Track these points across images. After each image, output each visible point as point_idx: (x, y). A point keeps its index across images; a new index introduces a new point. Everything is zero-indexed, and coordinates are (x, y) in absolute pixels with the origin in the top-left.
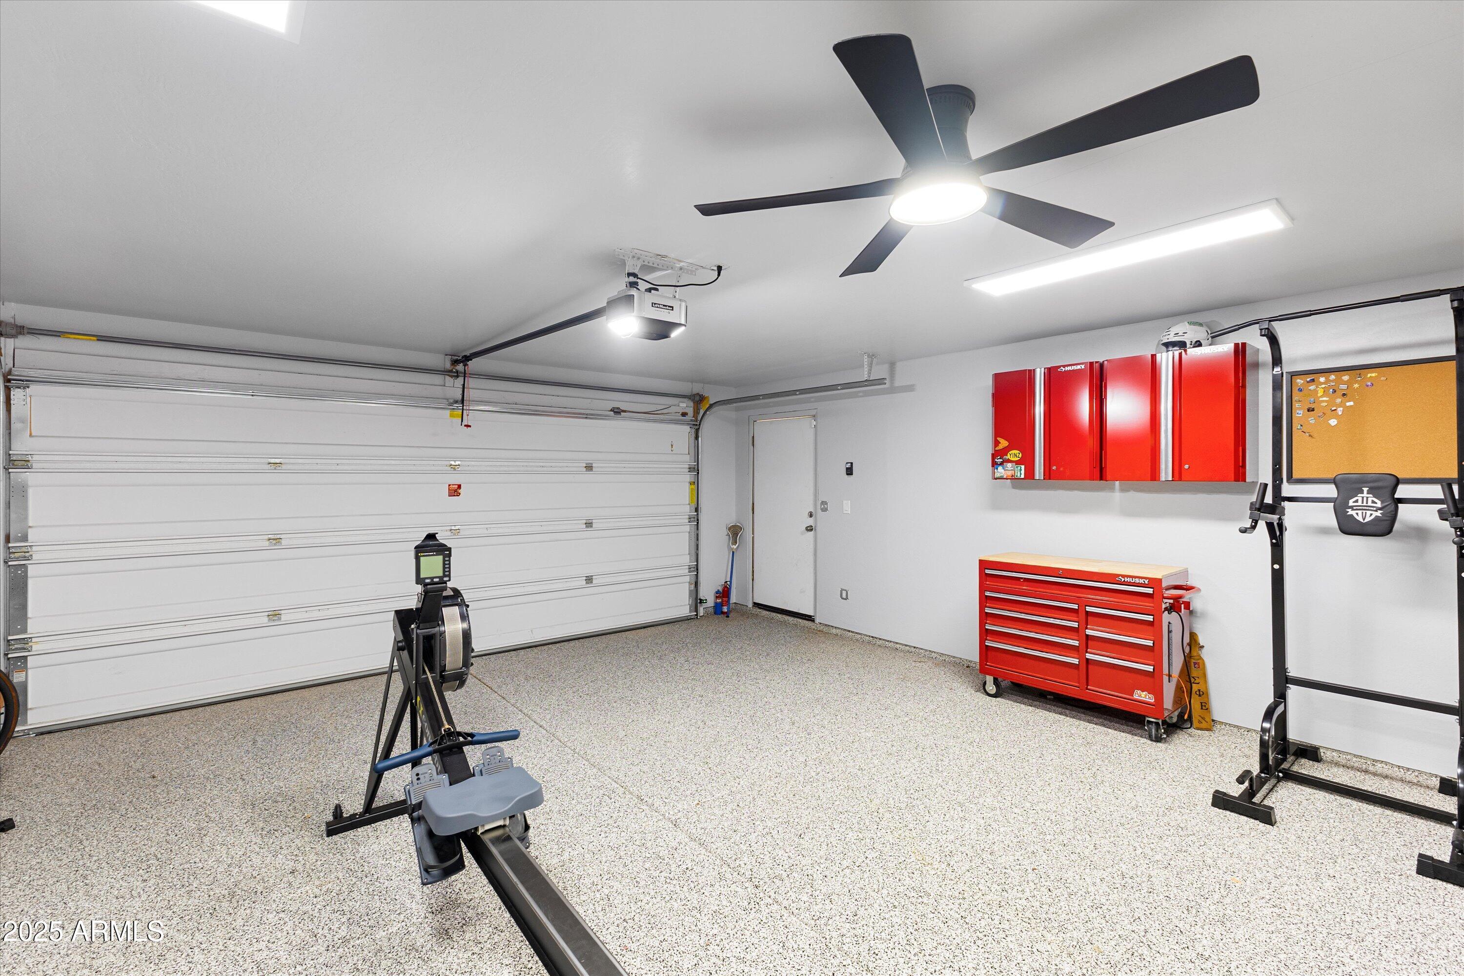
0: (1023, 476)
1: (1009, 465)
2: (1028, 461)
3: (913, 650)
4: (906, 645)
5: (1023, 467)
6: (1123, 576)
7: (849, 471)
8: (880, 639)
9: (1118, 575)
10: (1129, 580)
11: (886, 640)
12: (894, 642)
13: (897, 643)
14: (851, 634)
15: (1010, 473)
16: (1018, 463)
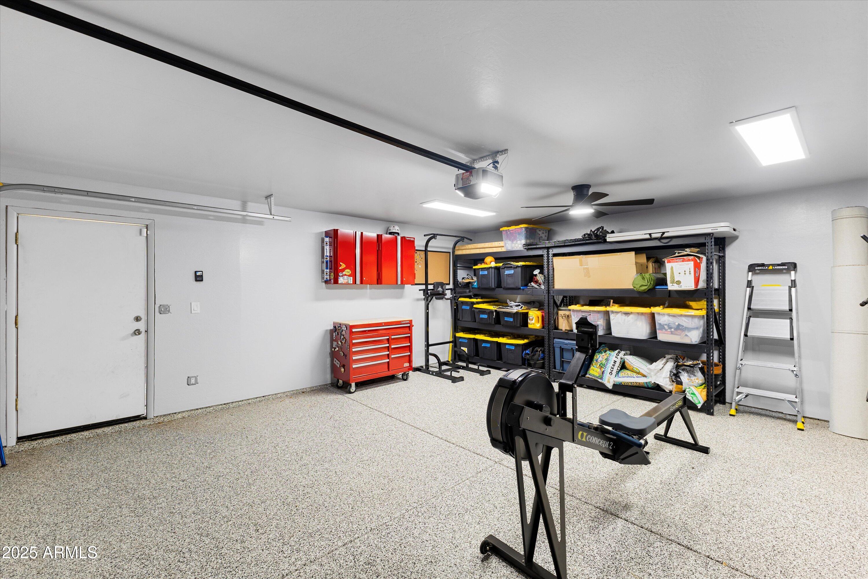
0: (352, 283)
1: (345, 277)
2: (354, 275)
3: (263, 398)
4: (256, 398)
5: (352, 278)
6: (403, 321)
7: (199, 278)
8: (232, 403)
9: (401, 321)
10: (404, 322)
11: (238, 402)
12: (245, 400)
13: (248, 400)
14: (200, 411)
15: (346, 281)
16: (349, 276)
